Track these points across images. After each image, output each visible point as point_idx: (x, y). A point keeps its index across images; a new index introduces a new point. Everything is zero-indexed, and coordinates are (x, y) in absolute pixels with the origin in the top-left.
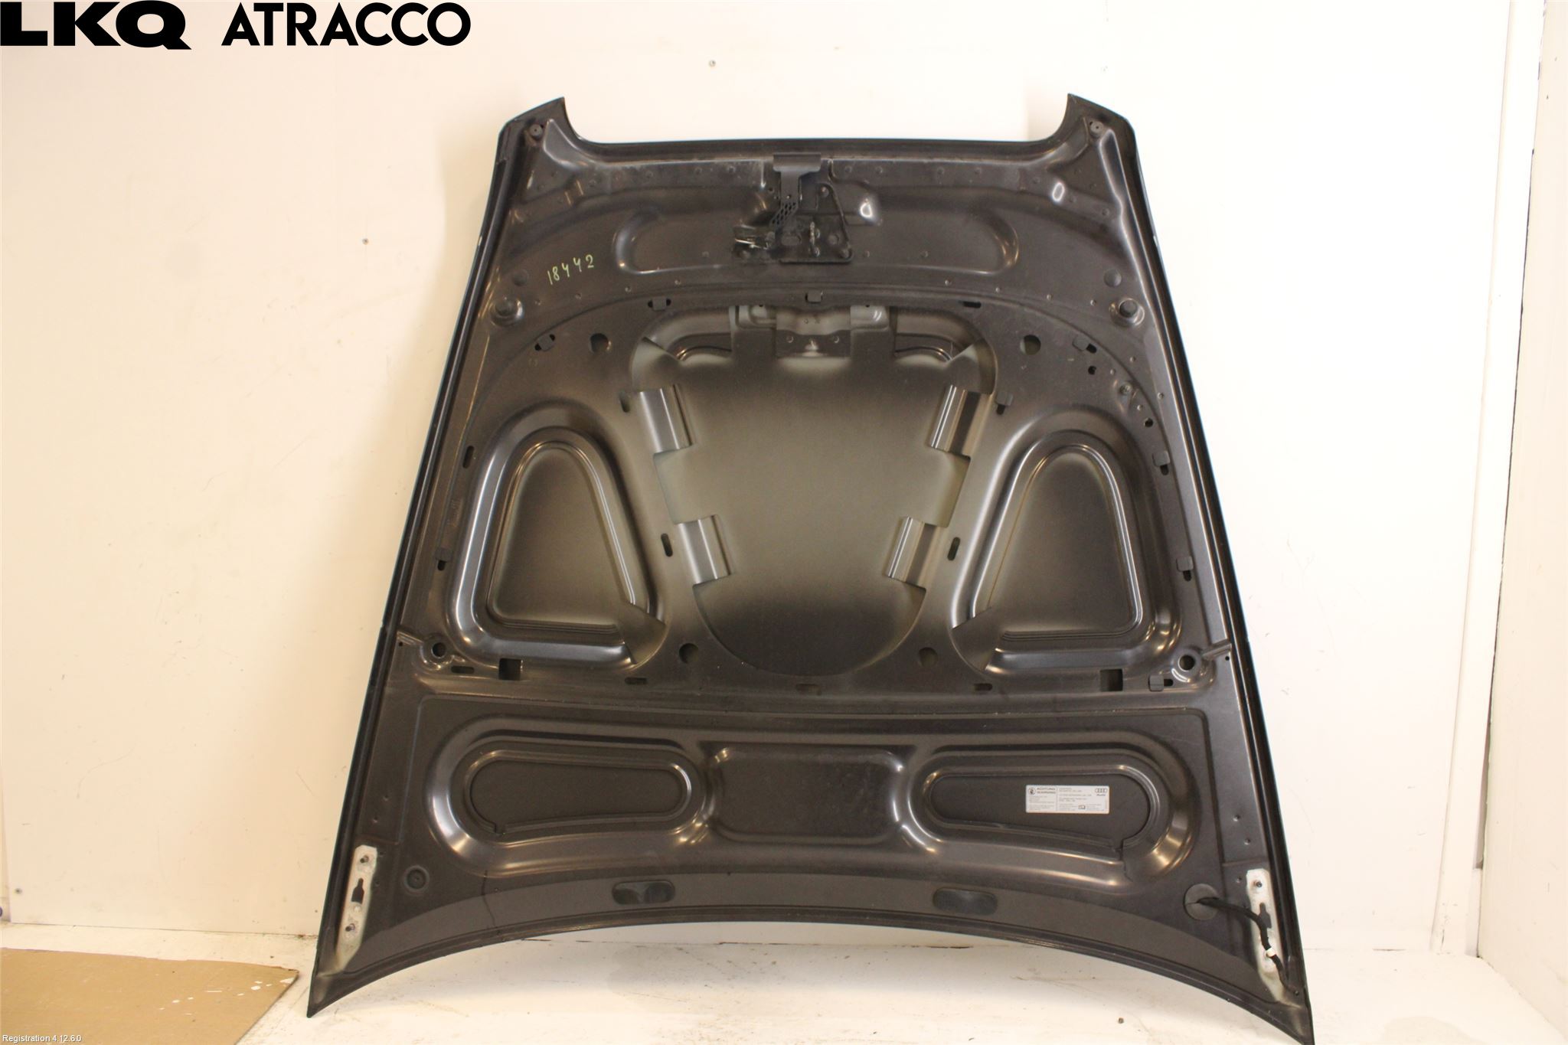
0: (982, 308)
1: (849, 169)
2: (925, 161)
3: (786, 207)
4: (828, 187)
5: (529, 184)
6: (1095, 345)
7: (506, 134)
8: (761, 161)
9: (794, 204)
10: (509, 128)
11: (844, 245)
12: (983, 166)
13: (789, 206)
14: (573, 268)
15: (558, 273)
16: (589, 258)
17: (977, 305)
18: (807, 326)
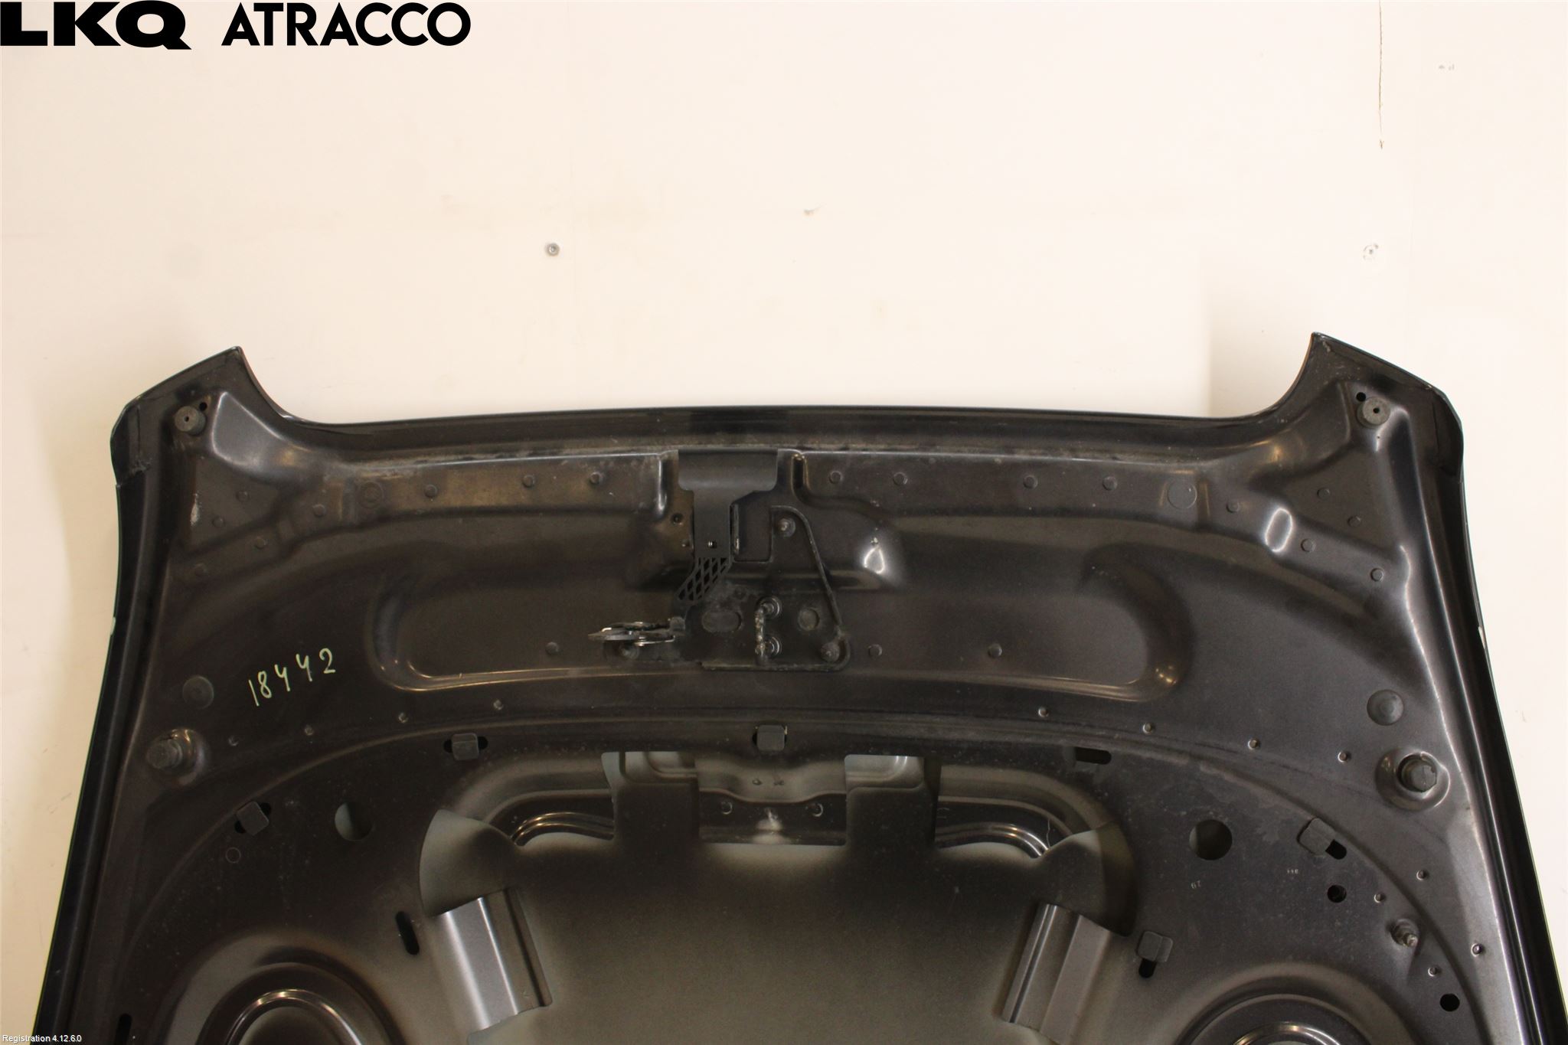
0: (1111, 765)
1: (837, 476)
2: (999, 458)
3: (706, 565)
4: (794, 516)
5: (195, 517)
6: (1342, 841)
7: (133, 424)
8: (656, 455)
9: (723, 560)
10: (133, 412)
11: (831, 634)
12: (1120, 471)
13: (711, 564)
14: (295, 672)
15: (267, 684)
16: (325, 654)
17: (1103, 757)
18: (758, 783)
